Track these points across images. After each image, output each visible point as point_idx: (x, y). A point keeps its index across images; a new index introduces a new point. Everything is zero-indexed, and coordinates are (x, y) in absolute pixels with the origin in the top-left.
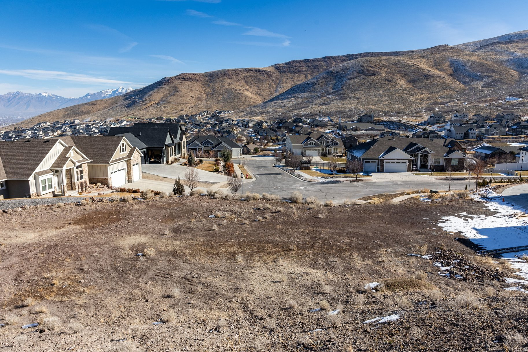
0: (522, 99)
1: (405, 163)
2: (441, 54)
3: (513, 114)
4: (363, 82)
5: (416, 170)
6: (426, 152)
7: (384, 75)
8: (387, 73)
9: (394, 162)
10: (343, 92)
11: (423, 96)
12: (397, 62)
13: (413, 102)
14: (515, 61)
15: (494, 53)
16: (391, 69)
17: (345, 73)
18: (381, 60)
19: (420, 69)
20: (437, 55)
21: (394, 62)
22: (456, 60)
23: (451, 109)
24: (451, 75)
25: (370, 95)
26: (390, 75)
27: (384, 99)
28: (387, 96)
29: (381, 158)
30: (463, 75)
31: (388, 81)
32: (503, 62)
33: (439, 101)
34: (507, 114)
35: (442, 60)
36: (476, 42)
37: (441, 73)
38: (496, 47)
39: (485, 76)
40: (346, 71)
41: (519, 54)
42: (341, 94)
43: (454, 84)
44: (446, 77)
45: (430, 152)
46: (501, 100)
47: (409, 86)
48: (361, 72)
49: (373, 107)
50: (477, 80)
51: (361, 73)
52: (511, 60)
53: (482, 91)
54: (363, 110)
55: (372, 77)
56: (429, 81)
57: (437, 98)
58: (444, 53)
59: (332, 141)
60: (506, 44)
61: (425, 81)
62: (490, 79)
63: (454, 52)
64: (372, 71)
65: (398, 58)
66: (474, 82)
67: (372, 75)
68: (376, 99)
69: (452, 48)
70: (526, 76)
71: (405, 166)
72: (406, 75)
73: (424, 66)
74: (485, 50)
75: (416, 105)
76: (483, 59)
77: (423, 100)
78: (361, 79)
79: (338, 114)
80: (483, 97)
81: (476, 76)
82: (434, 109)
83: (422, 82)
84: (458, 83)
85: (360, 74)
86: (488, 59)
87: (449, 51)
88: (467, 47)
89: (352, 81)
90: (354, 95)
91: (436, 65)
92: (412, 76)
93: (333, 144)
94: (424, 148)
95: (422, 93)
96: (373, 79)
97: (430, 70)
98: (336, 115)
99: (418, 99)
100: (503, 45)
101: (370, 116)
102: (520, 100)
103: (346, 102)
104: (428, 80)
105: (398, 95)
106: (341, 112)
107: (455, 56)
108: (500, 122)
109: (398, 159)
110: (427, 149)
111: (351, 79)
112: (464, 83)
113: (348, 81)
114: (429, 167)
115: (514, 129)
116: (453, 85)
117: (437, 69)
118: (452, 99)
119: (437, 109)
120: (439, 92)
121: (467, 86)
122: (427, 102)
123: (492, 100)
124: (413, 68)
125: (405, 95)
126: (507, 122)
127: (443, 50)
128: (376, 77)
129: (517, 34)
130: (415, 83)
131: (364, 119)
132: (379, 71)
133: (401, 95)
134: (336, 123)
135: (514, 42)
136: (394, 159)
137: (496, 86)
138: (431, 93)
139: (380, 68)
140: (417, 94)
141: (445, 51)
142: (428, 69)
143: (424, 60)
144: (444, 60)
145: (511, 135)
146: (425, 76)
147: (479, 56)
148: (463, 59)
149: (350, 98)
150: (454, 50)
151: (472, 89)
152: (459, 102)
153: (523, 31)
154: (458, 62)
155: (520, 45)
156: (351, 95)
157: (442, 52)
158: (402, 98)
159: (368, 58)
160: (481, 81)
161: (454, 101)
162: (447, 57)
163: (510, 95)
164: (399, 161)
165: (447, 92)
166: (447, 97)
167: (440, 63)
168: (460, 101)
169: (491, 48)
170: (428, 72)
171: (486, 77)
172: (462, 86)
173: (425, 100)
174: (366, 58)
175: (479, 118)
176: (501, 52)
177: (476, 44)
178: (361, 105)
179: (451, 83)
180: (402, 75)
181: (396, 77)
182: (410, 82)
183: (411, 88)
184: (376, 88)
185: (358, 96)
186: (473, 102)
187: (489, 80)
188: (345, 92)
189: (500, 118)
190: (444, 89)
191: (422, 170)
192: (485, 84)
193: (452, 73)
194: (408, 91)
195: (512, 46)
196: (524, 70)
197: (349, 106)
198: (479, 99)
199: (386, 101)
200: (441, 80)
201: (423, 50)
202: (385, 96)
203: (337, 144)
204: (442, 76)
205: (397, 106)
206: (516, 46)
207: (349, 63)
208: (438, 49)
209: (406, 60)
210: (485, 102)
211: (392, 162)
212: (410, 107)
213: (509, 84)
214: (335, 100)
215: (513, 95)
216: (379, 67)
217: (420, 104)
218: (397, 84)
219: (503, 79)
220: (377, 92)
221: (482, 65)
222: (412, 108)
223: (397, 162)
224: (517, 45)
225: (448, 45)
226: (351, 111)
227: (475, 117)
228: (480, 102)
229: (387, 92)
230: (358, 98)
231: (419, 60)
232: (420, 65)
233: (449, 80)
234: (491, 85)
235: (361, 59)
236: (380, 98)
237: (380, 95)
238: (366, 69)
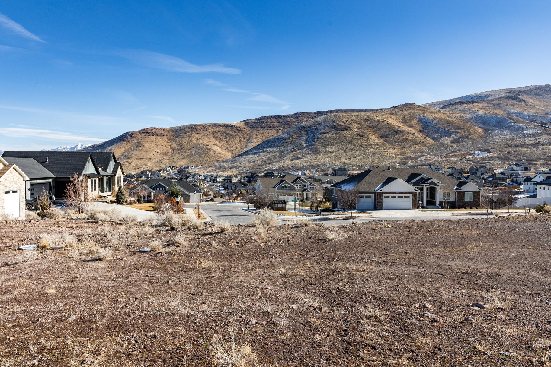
0: (491, 154)
1: (408, 197)
2: (409, 111)
3: (486, 167)
4: (335, 137)
6: (433, 183)
7: (355, 130)
8: (359, 128)
9: (395, 197)
10: (315, 146)
11: (395, 151)
12: (368, 118)
13: (386, 157)
14: (479, 118)
15: (458, 111)
16: (362, 124)
17: (317, 128)
18: (352, 116)
19: (390, 125)
20: (406, 112)
21: (365, 118)
22: (424, 117)
23: (424, 163)
24: (420, 131)
25: (343, 150)
26: (362, 130)
27: (357, 153)
28: (360, 151)
29: (378, 191)
30: (432, 132)
31: (360, 136)
32: (467, 120)
33: (411, 156)
34: (480, 167)
35: (411, 117)
36: (440, 102)
37: (410, 129)
38: (459, 106)
39: (453, 132)
40: (318, 126)
41: (481, 113)
42: (313, 148)
43: (424, 140)
44: (416, 133)
45: (438, 184)
46: (471, 154)
47: (381, 141)
48: (333, 127)
49: (347, 161)
50: (445, 136)
51: (333, 128)
52: (475, 118)
53: (452, 146)
54: (337, 164)
55: (344, 132)
56: (400, 137)
57: (409, 153)
58: (412, 111)
59: (309, 185)
60: (468, 104)
61: (396, 136)
62: (458, 135)
63: (421, 110)
64: (344, 126)
65: (368, 114)
66: (443, 138)
67: (344, 130)
68: (349, 153)
69: (419, 106)
70: (490, 133)
71: (409, 201)
72: (377, 130)
73: (394, 123)
74: (449, 109)
75: (389, 159)
76: (449, 116)
77: (395, 154)
78: (333, 134)
79: (312, 168)
80: (453, 152)
81: (444, 132)
82: (408, 163)
83: (393, 138)
84: (428, 139)
85: (332, 129)
86: (453, 117)
87: (416, 109)
88: (432, 107)
89: (325, 135)
90: (327, 150)
91: (405, 121)
92: (383, 131)
93: (311, 188)
94: (431, 178)
95: (394, 148)
96: (345, 134)
97: (400, 126)
98: (309, 169)
99: (391, 154)
100: (465, 105)
101: (344, 170)
102: (489, 154)
103: (319, 156)
104: (398, 136)
105: (371, 150)
106: (315, 167)
107: (422, 113)
108: (475, 174)
110: (435, 180)
111: (323, 133)
112: (433, 139)
113: (320, 136)
114: (438, 203)
115: (490, 181)
116: (423, 141)
117: (407, 125)
118: (424, 154)
119: (410, 163)
120: (411, 147)
121: (437, 141)
122: (400, 157)
123: (462, 155)
124: (383, 124)
125: (378, 150)
126: (482, 174)
127: (411, 108)
128: (348, 132)
129: (477, 95)
130: (387, 138)
131: (339, 172)
132: (351, 126)
133: (374, 150)
134: (309, 177)
135: (475, 102)
136: (395, 193)
137: (464, 141)
138: (403, 148)
139: (351, 124)
140: (389, 149)
141: (413, 109)
142: (398, 125)
143: (393, 117)
144: (413, 117)
145: (488, 187)
146: (396, 132)
147: (445, 114)
148: (430, 116)
149: (323, 152)
150: (421, 108)
151: (442, 145)
152: (431, 157)
153: (482, 93)
154: (426, 119)
155: (481, 105)
156: (324, 149)
157: (409, 110)
158: (375, 152)
159: (339, 114)
160: (450, 137)
161: (426, 156)
162: (415, 114)
163: (478, 150)
164: (401, 194)
165: (418, 147)
166: (418, 152)
167: (409, 120)
168: (432, 155)
169: (454, 107)
170: (399, 128)
171: (453, 134)
172: (432, 142)
173: (398, 155)
174: (337, 114)
175: (454, 171)
176: (464, 111)
177: (439, 103)
178: (335, 159)
179: (421, 138)
180: (374, 130)
181: (367, 132)
182: (382, 137)
183: (382, 143)
184: (349, 142)
185: (331, 150)
186: (444, 157)
187: (457, 136)
188: (318, 147)
189: (474, 171)
190: (415, 144)
192: (453, 140)
193: (421, 130)
194: (380, 146)
195: (473, 106)
196: (488, 127)
197: (323, 160)
198: (449, 153)
199: (359, 155)
200: (411, 136)
201: (392, 107)
202: (357, 150)
203: (315, 188)
204: (412, 132)
205: (371, 160)
206: (477, 106)
207: (320, 119)
208: (406, 107)
209: (375, 116)
210: (456, 156)
211: (392, 197)
212: (384, 161)
213: (476, 140)
214: (308, 154)
215: (482, 150)
216: (350, 122)
217: (393, 158)
218: (369, 139)
219: (470, 135)
220: (350, 147)
221: (448, 122)
222: (385, 162)
223: (399, 197)
224: (478, 105)
225: (414, 103)
226: (325, 165)
227: (450, 170)
228: (451, 156)
229: (360, 147)
230: (331, 153)
231: (389, 116)
232: (390, 121)
233: (419, 136)
234: (459, 141)
235: (332, 114)
236: (353, 152)
237: (353, 149)
238: (338, 124)
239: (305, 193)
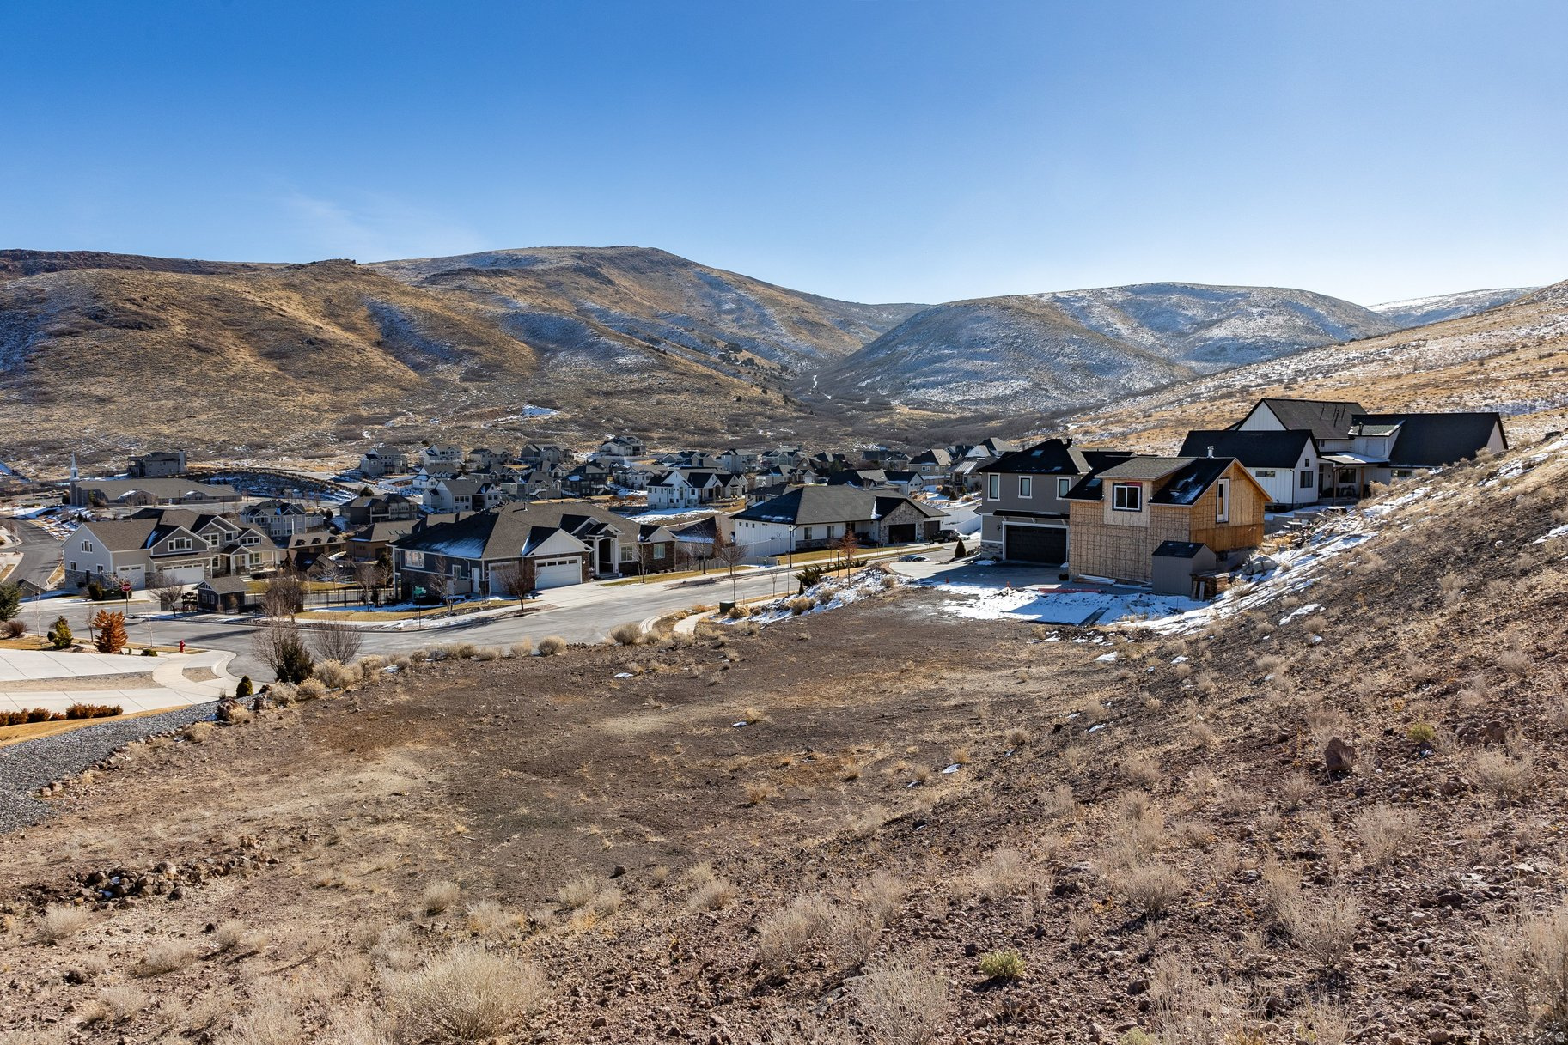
0: (559, 412)
1: (575, 562)
2: (342, 284)
3: (557, 449)
4: (111, 349)
5: (596, 578)
6: (608, 533)
7: (180, 330)
8: (191, 324)
9: (554, 564)
10: (35, 377)
11: (315, 398)
12: (216, 295)
13: (293, 416)
14: (521, 319)
15: (467, 295)
16: (198, 313)
17: (32, 315)
18: (161, 285)
19: (292, 320)
20: (331, 286)
21: (207, 292)
22: (385, 305)
23: (402, 435)
24: (378, 344)
25: (144, 391)
26: (202, 333)
27: (197, 403)
28: (205, 397)
29: (529, 556)
30: (410, 347)
31: (198, 348)
32: (494, 321)
33: (365, 413)
34: (545, 448)
35: (347, 302)
36: (416, 261)
37: (350, 336)
38: (468, 281)
39: (464, 351)
40: (35, 308)
41: (522, 303)
42: (30, 383)
43: (393, 369)
44: (368, 349)
45: (615, 533)
46: (514, 413)
47: (266, 368)
48: (98, 316)
49: (166, 430)
50: (446, 361)
51: (97, 318)
52: (513, 317)
53: (465, 390)
54: (138, 441)
55: (139, 333)
56: (325, 357)
57: (355, 405)
58: (350, 283)
59: (240, 534)
60: (490, 277)
61: (313, 356)
62: (477, 359)
63: (374, 283)
64: (138, 314)
65: (216, 281)
66: (441, 367)
67: (140, 328)
68: (170, 404)
69: (367, 272)
70: (550, 359)
71: (575, 570)
72: (251, 335)
73: (301, 314)
74: (443, 285)
75: (302, 423)
76: (449, 308)
77: (317, 408)
78: (98, 338)
79: (36, 452)
80: (471, 405)
81: (442, 351)
82: (360, 437)
83: (305, 360)
84: (401, 366)
85: (93, 322)
86: (460, 309)
87: (360, 279)
88: (396, 272)
89: (68, 341)
90: (85, 391)
91: (331, 311)
92: (271, 338)
93: (244, 541)
94: (605, 525)
95: (313, 392)
96: (143, 339)
97: (321, 325)
98: (29, 455)
99: (306, 407)
100: (484, 279)
101: (173, 459)
102: (554, 413)
103: (59, 412)
104: (319, 355)
105: (239, 394)
106: (48, 447)
107: (379, 293)
108: (539, 466)
109: (562, 556)
110: (611, 528)
111: (60, 334)
112: (416, 367)
113: (51, 342)
114: (616, 567)
115: (575, 482)
116: (389, 372)
117: (339, 324)
118: (399, 410)
119: (366, 435)
120: (358, 388)
121: (425, 375)
122: (333, 416)
123: (494, 414)
124: (269, 317)
125: (264, 395)
126: (553, 467)
127: (345, 274)
128: (154, 335)
129: (507, 254)
130: (285, 361)
131: (154, 467)
132: (162, 315)
133: (250, 394)
134: (42, 485)
135: (505, 273)
136: (555, 556)
137: (493, 377)
138: (336, 390)
139: (161, 308)
140: (297, 394)
141: (351, 278)
142: (313, 322)
143: (296, 296)
144: (356, 300)
145: (571, 497)
146: (311, 342)
147: (438, 300)
148: (403, 304)
149: (70, 398)
150: (374, 278)
151: (441, 384)
152: (419, 418)
153: (519, 250)
154: (390, 311)
155: (521, 283)
156: (70, 388)
157: (342, 279)
158: (255, 402)
159: (115, 273)
160: (457, 364)
161: (404, 414)
162: (359, 294)
163: (530, 402)
164: (563, 559)
165: (378, 390)
166: (381, 402)
167: (343, 309)
168: (420, 414)
169: (457, 283)
170: (318, 332)
171: (465, 356)
172: (412, 375)
173: (326, 411)
174: (106, 271)
175: (487, 458)
176: (482, 294)
177: (417, 266)
178: (121, 422)
179: (384, 364)
180: (241, 334)
181: (221, 340)
182: (269, 355)
183: (274, 374)
184: (160, 369)
185: (100, 392)
186: (452, 418)
187: (475, 364)
188: (45, 379)
189: (532, 458)
190: (370, 381)
191: (603, 576)
192: (466, 373)
193: (381, 340)
194: (269, 382)
195: (503, 283)
196: (543, 344)
197: (74, 425)
198: (463, 409)
199: (204, 410)
200: (357, 357)
201: (290, 267)
202: (196, 394)
203: (257, 540)
204: (357, 345)
205: (246, 426)
206: (512, 284)
207: (42, 281)
208: (330, 269)
209: (237, 287)
210: (481, 417)
211: (550, 564)
212: (286, 429)
213: (520, 375)
214: (11, 403)
215: (538, 401)
216: (158, 303)
217: (313, 421)
218: (229, 362)
219: (504, 362)
220: (167, 383)
221: (450, 323)
222: (293, 431)
223: (560, 563)
224: (514, 281)
225: (354, 262)
226: (87, 440)
227: (477, 457)
228: (469, 418)
229: (202, 384)
230: (102, 401)
231: (283, 294)
232: (288, 310)
233: (376, 357)
234: (482, 376)
235: (89, 271)
236: (181, 400)
237: (179, 390)
238: (114, 307)
239: (232, 557)
